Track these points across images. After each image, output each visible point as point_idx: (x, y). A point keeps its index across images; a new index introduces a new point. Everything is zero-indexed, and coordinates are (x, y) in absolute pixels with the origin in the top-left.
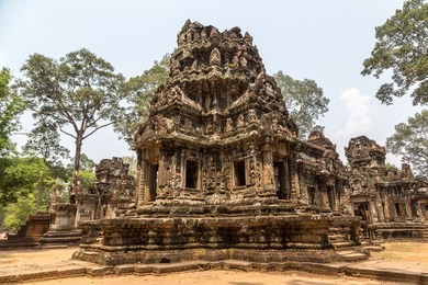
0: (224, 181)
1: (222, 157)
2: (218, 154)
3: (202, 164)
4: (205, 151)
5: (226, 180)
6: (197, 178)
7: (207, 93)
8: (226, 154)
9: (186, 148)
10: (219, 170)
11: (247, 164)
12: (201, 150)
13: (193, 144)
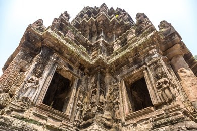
0: (110, 109)
1: (108, 78)
2: (103, 74)
3: (79, 83)
4: (86, 70)
5: (113, 107)
6: (68, 99)
7: (94, 32)
8: (112, 74)
9: (60, 53)
10: (102, 92)
11: (149, 76)
12: (82, 67)
13: (71, 54)
